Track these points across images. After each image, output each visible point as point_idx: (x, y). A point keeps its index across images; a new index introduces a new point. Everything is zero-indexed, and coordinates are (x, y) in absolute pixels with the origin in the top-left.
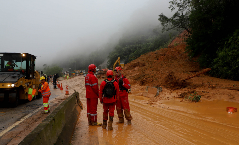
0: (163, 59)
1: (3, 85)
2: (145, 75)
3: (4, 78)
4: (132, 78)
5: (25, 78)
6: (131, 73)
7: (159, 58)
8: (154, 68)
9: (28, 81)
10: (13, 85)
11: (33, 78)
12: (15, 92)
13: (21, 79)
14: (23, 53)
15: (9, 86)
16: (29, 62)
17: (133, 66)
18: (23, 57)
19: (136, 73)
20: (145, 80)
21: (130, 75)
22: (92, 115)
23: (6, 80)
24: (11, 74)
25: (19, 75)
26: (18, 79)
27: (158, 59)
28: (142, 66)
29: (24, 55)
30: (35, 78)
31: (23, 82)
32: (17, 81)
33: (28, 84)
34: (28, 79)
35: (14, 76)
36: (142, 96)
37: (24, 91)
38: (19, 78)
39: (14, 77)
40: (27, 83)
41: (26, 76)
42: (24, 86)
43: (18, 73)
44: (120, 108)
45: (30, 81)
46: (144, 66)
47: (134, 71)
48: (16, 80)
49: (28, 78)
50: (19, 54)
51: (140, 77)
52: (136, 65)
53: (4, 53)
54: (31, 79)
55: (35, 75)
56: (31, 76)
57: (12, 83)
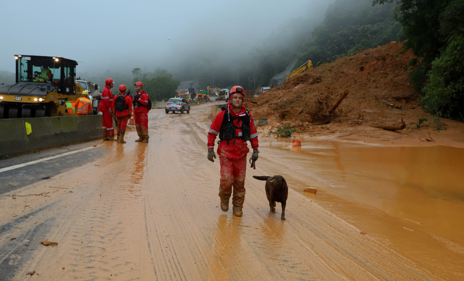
1: (29, 99)
3: (29, 90)
5: (59, 92)
7: (366, 67)
9: (62, 96)
10: (41, 100)
11: (71, 93)
12: (43, 109)
13: (52, 92)
14: (56, 57)
15: (36, 100)
16: (65, 68)
17: (295, 81)
18: (56, 63)
20: (289, 111)
22: (108, 129)
23: (32, 93)
24: (39, 85)
25: (50, 87)
26: (48, 93)
28: (310, 83)
29: (57, 60)
30: (75, 94)
31: (54, 97)
32: (46, 95)
33: (63, 101)
34: (63, 94)
35: (43, 87)
37: (56, 110)
38: (49, 91)
39: (42, 90)
40: (62, 99)
41: (60, 90)
42: (56, 102)
43: (49, 84)
44: (139, 126)
45: (65, 96)
46: (318, 82)
48: (45, 93)
49: (63, 92)
50: (51, 58)
52: (301, 81)
53: (32, 57)
54: (68, 94)
55: (75, 90)
56: (68, 90)
57: (39, 96)
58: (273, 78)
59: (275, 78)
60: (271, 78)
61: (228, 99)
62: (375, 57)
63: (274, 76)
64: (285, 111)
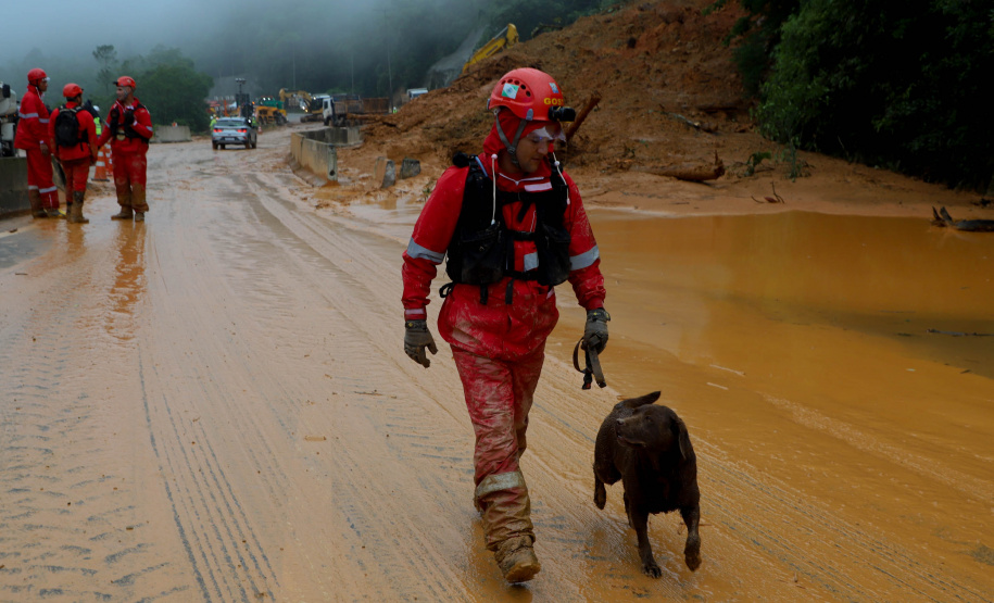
0: (655, 42)
7: (641, 39)
22: (42, 191)
27: (632, 43)
44: (124, 182)
58: (433, 67)
59: (439, 67)
60: (428, 67)
61: (329, 118)
62: (660, 16)
63: (435, 62)
64: (461, 144)
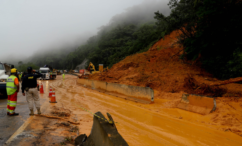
0: (155, 61)
2: (148, 77)
4: (131, 79)
6: (126, 73)
7: (151, 60)
8: (153, 69)
17: (126, 66)
19: (133, 74)
20: (151, 84)
21: (127, 77)
27: (149, 61)
28: (136, 67)
36: (177, 108)
46: (139, 66)
47: (130, 72)
51: (142, 79)
52: (129, 66)
58: (77, 66)
